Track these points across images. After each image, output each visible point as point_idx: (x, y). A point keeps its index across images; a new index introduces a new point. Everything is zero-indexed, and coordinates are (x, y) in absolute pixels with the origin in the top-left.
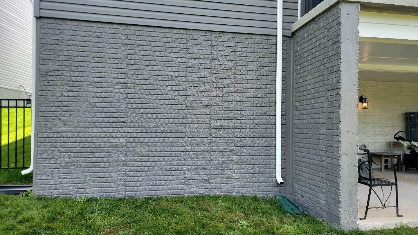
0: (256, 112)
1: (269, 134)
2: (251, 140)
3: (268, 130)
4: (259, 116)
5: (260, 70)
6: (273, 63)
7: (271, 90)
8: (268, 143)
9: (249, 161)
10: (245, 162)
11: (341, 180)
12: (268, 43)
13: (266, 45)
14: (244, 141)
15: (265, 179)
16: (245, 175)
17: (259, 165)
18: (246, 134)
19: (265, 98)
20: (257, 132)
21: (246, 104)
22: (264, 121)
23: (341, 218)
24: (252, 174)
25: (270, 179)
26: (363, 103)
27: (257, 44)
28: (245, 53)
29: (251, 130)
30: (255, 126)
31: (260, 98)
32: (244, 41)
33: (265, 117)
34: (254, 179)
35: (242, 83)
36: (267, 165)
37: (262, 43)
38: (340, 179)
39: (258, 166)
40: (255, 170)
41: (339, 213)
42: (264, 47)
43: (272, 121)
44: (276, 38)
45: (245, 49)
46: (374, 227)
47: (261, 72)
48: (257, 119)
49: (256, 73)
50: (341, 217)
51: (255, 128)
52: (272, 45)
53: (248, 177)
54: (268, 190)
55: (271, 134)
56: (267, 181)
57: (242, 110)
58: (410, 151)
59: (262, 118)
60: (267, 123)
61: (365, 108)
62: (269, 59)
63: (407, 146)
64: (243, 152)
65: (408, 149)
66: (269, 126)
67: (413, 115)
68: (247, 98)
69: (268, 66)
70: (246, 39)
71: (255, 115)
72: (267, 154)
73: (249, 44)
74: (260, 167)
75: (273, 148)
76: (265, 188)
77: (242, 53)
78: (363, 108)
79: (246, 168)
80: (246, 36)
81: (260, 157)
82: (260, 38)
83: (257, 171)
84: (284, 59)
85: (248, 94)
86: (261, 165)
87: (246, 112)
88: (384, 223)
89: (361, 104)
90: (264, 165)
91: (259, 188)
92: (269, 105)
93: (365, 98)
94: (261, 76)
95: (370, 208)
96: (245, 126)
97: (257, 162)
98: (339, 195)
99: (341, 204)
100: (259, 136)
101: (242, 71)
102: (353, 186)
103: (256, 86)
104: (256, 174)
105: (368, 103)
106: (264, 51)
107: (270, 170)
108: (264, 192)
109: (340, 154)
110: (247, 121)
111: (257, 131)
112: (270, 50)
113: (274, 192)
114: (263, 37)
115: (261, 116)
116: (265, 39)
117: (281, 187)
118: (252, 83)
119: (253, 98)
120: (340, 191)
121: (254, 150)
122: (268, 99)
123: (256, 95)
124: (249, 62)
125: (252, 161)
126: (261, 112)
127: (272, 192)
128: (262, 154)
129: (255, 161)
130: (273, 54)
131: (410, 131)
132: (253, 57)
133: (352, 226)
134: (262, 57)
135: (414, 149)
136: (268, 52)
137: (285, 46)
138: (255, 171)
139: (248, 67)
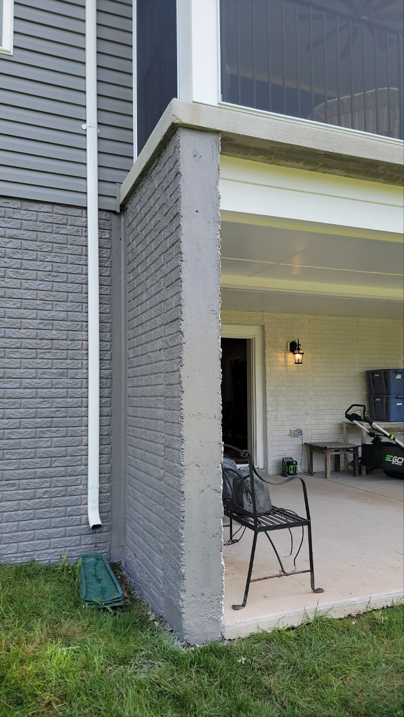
0: (43, 370)
1: (73, 418)
2: (29, 435)
3: (71, 410)
4: (49, 380)
5: (51, 279)
6: (80, 266)
7: (77, 323)
8: (71, 438)
9: (25, 481)
10: (14, 485)
11: (185, 525)
12: (69, 224)
13: (65, 226)
14: (12, 437)
15: (63, 518)
16: (13, 513)
17: (48, 489)
18: (18, 420)
19: (64, 342)
20: (44, 415)
21: (18, 354)
22: (61, 389)
23: (184, 616)
24: (31, 511)
25: (75, 517)
26: (294, 354)
27: (42, 223)
28: (14, 241)
29: (31, 410)
30: (41, 403)
31: (52, 339)
32: (11, 215)
33: (65, 381)
34: (36, 521)
35: (8, 306)
36: (69, 489)
37: (55, 221)
38: (182, 524)
39: (46, 492)
40: (38, 500)
41: (180, 603)
42: (60, 230)
43: (79, 390)
44: (86, 213)
45: (15, 232)
46: (258, 628)
47: (55, 284)
48: (45, 387)
49: (41, 286)
50: (183, 613)
51: (39, 406)
52: (78, 228)
53: (20, 518)
54: (68, 544)
55: (77, 419)
56: (68, 524)
57: (7, 366)
58: (373, 438)
59: (56, 384)
60: (69, 396)
61: (299, 363)
62: (73, 256)
63: (367, 430)
64: (10, 461)
65: (369, 437)
66: (73, 401)
67: (378, 375)
68: (20, 340)
69: (70, 271)
70: (16, 210)
71: (40, 378)
72: (68, 464)
73: (23, 221)
74: (50, 493)
75: (82, 450)
76: (62, 539)
77: (8, 240)
78: (296, 363)
79: (18, 497)
80: (18, 204)
81: (52, 470)
82: (50, 210)
83: (45, 503)
84: (106, 259)
85: (22, 331)
86: (54, 489)
87: (18, 370)
88: (279, 615)
89: (290, 355)
90: (60, 488)
91: (48, 541)
92: (73, 356)
93: (299, 345)
94: (55, 293)
95: (255, 581)
96: (15, 403)
97: (45, 481)
98: (181, 561)
99: (184, 581)
100: (49, 424)
101: (6, 280)
102: (211, 536)
103: (41, 314)
104: (41, 510)
105: (303, 354)
106: (59, 238)
107: (75, 497)
108: (59, 550)
109: (182, 465)
110: (22, 391)
111: (46, 412)
112: (73, 237)
113: (83, 547)
114: (57, 209)
115: (54, 380)
116: (62, 213)
117: (99, 535)
118: (32, 307)
119: (34, 341)
120: (183, 552)
121: (38, 455)
122: (69, 342)
123: (42, 334)
124: (23, 261)
125: (32, 480)
126: (54, 371)
127: (78, 547)
128: (56, 464)
129: (39, 480)
130: (80, 247)
131: (374, 403)
132: (34, 251)
133: (209, 630)
134: (54, 251)
135: (378, 436)
136: (69, 243)
137: (108, 231)
138: (39, 502)
139: (22, 271)
